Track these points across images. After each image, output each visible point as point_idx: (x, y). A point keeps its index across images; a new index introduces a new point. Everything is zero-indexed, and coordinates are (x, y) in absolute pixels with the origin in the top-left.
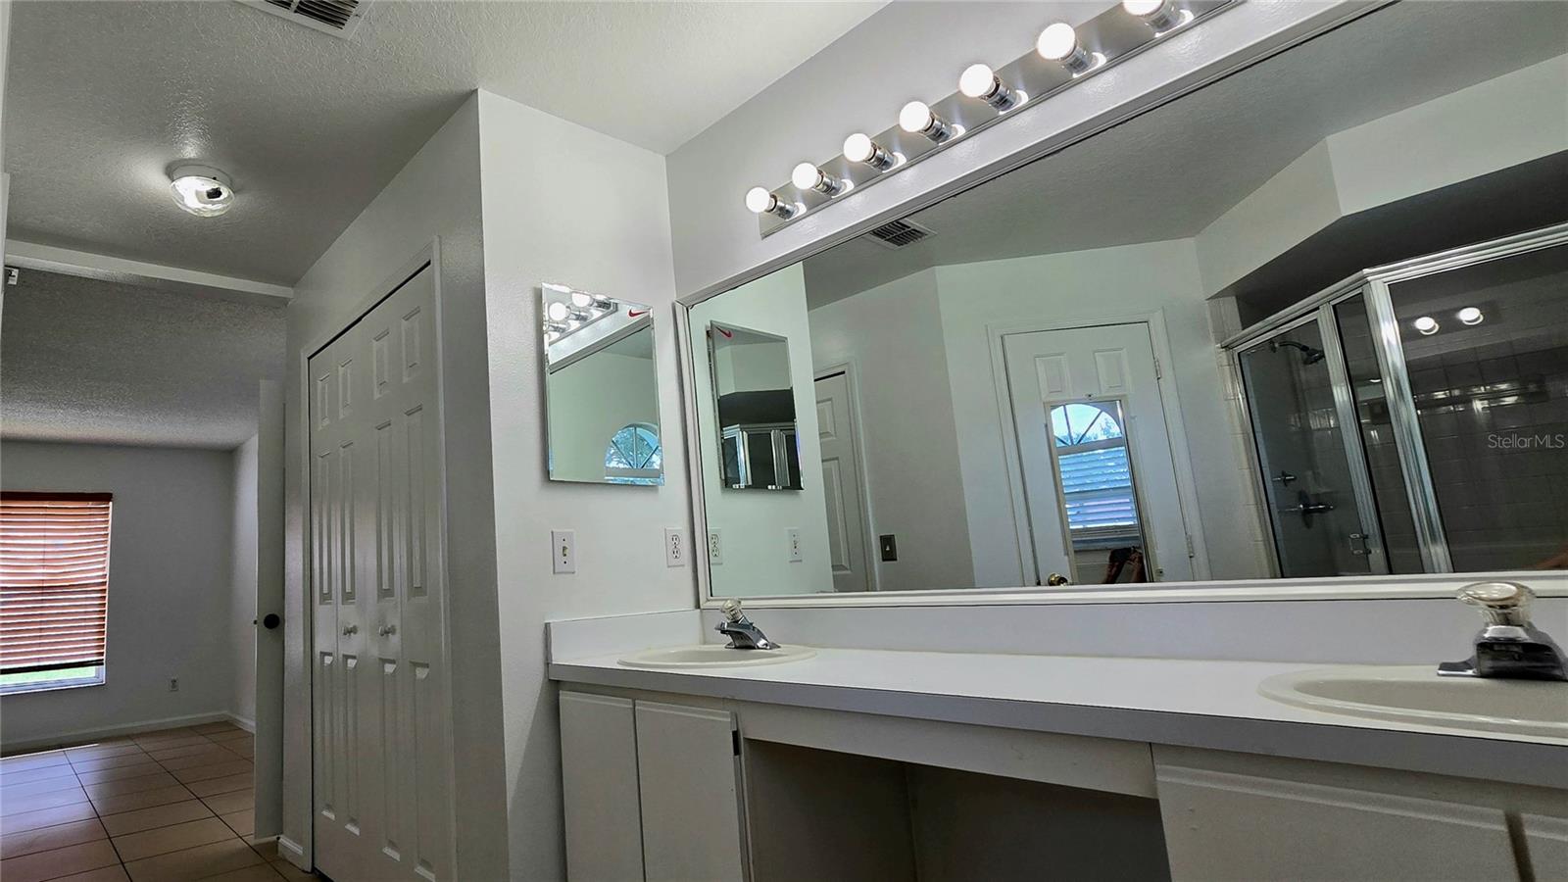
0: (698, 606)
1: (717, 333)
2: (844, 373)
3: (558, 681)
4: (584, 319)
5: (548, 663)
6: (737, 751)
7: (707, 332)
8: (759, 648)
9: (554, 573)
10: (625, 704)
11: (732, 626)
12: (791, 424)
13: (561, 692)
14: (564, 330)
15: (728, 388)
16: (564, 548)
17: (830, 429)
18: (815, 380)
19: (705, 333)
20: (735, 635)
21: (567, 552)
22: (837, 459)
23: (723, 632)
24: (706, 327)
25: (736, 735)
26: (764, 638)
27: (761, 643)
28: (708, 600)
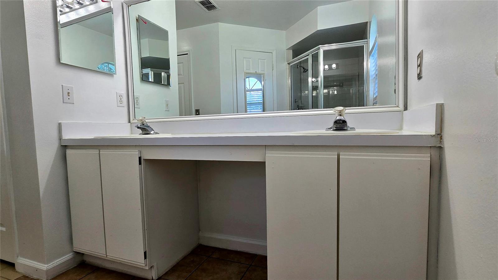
0: (129, 122)
1: (141, 22)
2: (187, 54)
3: (66, 145)
4: (81, 4)
5: (60, 139)
6: (140, 163)
7: (137, 19)
8: (151, 134)
9: (63, 102)
10: (96, 152)
11: (141, 126)
12: (168, 71)
13: (67, 150)
14: (71, 8)
15: (146, 54)
16: (68, 93)
17: (182, 73)
18: (178, 56)
19: (136, 20)
20: (143, 129)
21: (70, 94)
22: (184, 83)
23: (138, 128)
24: (136, 17)
25: (140, 158)
26: (154, 131)
27: (152, 132)
28: (134, 120)
